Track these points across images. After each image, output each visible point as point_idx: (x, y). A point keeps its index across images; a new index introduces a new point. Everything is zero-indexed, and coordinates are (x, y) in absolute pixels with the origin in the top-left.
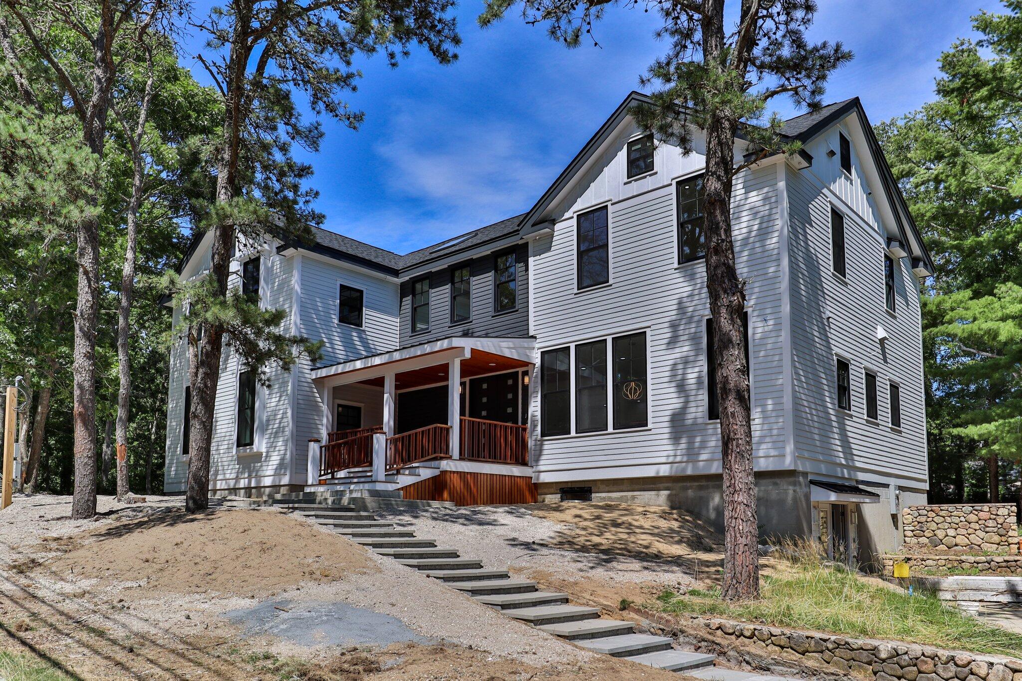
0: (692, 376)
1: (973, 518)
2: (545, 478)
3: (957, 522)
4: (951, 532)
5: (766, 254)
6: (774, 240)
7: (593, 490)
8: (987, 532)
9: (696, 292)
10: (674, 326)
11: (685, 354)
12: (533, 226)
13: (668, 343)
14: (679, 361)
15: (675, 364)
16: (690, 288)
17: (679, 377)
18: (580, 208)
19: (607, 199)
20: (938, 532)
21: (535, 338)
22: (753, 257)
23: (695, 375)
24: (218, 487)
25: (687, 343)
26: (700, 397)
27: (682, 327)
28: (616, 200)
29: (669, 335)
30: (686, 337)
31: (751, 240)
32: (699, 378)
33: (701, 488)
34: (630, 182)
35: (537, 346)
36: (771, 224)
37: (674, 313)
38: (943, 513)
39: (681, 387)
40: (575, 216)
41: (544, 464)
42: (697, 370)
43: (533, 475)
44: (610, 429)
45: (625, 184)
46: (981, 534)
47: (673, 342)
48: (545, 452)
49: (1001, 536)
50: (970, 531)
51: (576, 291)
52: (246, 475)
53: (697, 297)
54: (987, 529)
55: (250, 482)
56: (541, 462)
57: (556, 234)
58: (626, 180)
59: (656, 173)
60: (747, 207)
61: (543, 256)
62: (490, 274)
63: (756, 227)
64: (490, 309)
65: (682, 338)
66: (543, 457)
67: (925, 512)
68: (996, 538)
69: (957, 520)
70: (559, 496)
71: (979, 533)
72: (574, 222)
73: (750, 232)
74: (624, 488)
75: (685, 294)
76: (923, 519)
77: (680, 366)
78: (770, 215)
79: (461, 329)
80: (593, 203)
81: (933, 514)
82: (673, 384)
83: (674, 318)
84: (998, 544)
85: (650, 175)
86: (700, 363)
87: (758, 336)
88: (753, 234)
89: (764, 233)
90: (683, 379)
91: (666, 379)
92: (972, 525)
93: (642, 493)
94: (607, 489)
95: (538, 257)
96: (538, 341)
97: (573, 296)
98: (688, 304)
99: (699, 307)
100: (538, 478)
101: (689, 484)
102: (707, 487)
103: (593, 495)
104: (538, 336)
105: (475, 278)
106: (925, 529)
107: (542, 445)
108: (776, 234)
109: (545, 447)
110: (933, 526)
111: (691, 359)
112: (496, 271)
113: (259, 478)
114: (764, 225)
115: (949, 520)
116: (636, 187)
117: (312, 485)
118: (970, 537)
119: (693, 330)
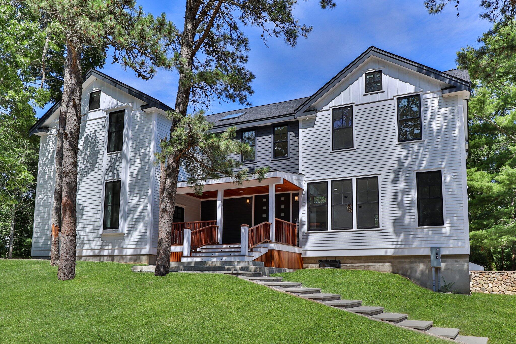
0: (407, 200)
1: (500, 278)
2: (309, 254)
3: (493, 280)
4: (491, 285)
5: (451, 139)
6: (457, 132)
7: (341, 261)
8: (506, 285)
9: (409, 155)
10: (396, 172)
11: (402, 187)
12: (305, 112)
13: (392, 181)
14: (399, 191)
15: (396, 192)
16: (406, 152)
17: (399, 200)
18: (334, 105)
19: (352, 102)
20: (485, 285)
21: (304, 175)
22: (443, 139)
23: (410, 199)
24: (84, 254)
25: (404, 182)
26: (412, 211)
27: (401, 173)
28: (358, 103)
29: (393, 176)
30: (403, 178)
31: (443, 130)
32: (412, 200)
33: (411, 262)
34: (367, 95)
35: (305, 179)
36: (455, 123)
37: (396, 165)
38: (486, 276)
39: (400, 205)
40: (331, 109)
41: (309, 247)
42: (410, 196)
43: (302, 252)
44: (355, 228)
45: (364, 95)
46: (504, 286)
47: (394, 181)
48: (309, 240)
49: (513, 287)
50: (499, 284)
51: (331, 151)
52: (110, 247)
53: (410, 158)
54: (507, 284)
55: (113, 252)
56: (307, 245)
57: (317, 118)
58: (364, 93)
59: (384, 92)
60: (440, 113)
61: (308, 129)
62: (270, 136)
63: (445, 124)
64: (270, 156)
65: (401, 179)
66: (309, 242)
67: (478, 275)
68: (511, 288)
69: (493, 279)
70: (318, 265)
71: (503, 285)
72: (330, 112)
73: (442, 126)
74: (362, 261)
75: (402, 156)
76: (477, 278)
77: (400, 194)
78: (454, 118)
79: (249, 166)
80: (343, 104)
81: (481, 276)
82: (395, 203)
83: (396, 167)
84: (512, 291)
85: (380, 93)
86: (413, 193)
87: (448, 181)
88: (444, 127)
89: (450, 128)
90: (402, 201)
91: (391, 200)
92: (500, 282)
93: (374, 264)
94: (350, 261)
95: (305, 130)
96: (305, 176)
97: (329, 153)
98: (404, 161)
99: (411, 163)
100: (305, 254)
101: (403, 260)
102: (415, 262)
103: (342, 265)
104: (305, 174)
105: (258, 138)
106: (478, 283)
107: (308, 236)
108: (457, 129)
109: (310, 237)
110: (482, 282)
111: (407, 190)
112: (274, 135)
113: (121, 249)
114: (451, 123)
115: (489, 279)
116: (371, 98)
117: (187, 257)
118: (499, 287)
119: (408, 175)
